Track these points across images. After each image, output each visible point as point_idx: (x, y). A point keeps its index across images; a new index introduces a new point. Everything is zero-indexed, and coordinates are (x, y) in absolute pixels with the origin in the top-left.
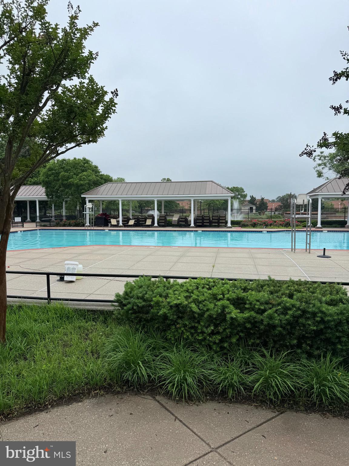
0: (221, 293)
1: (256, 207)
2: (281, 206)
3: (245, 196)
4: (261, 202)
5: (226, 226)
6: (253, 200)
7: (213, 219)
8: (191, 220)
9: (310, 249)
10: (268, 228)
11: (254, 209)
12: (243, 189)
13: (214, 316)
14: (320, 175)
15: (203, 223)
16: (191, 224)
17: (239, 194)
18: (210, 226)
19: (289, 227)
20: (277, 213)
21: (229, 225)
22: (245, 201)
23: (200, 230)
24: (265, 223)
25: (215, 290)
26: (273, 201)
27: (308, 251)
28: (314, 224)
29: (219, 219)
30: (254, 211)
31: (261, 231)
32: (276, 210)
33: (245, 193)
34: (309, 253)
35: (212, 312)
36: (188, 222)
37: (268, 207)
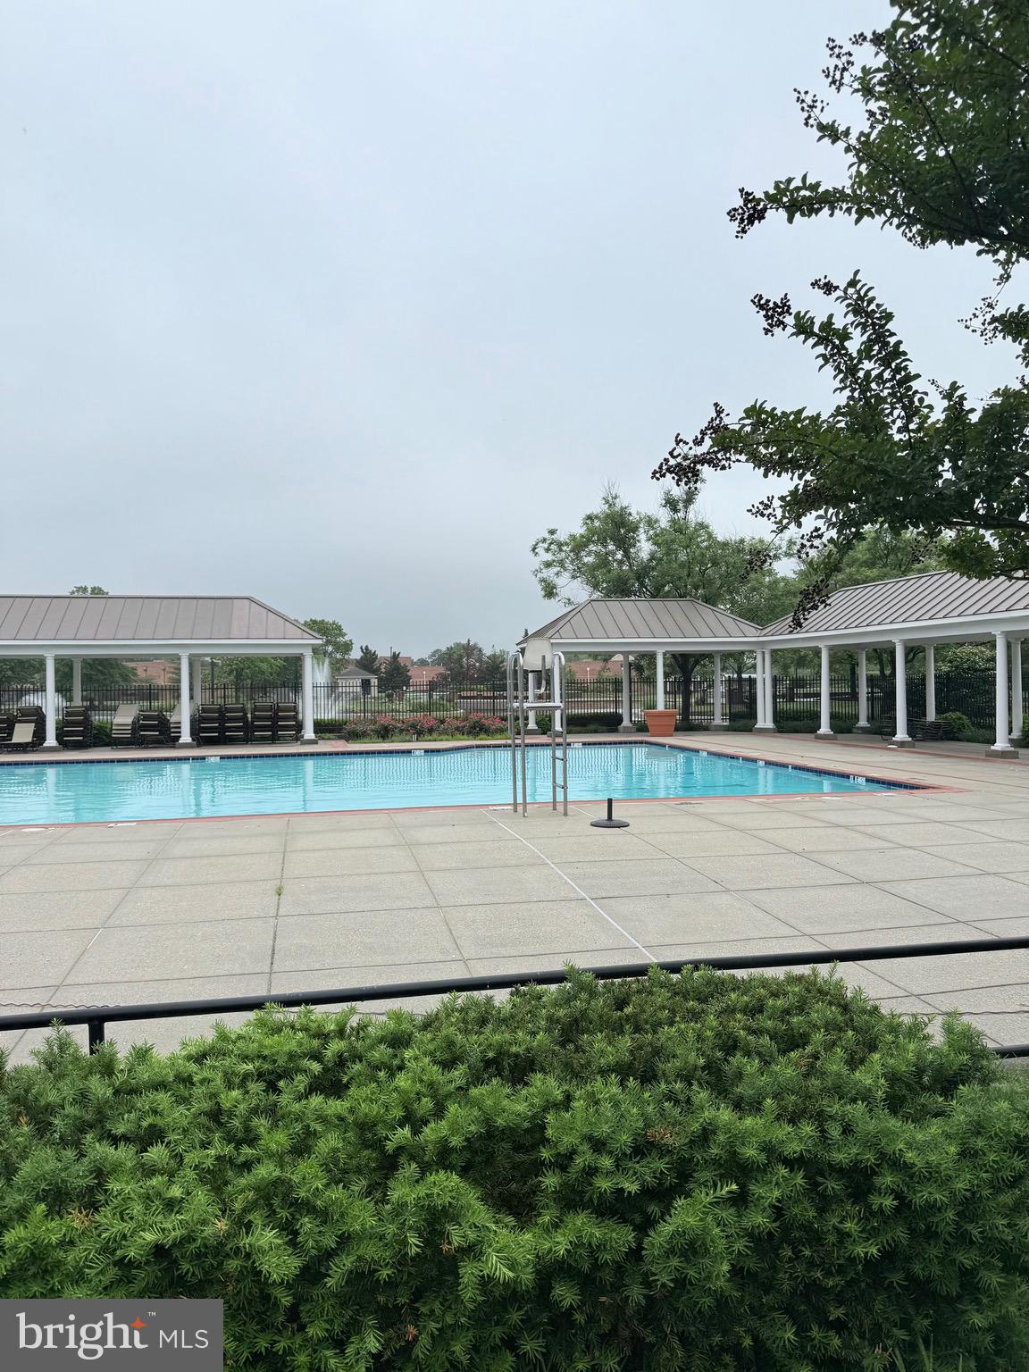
0: (398, 1113)
1: (380, 679)
2: (444, 677)
3: (347, 647)
4: (391, 664)
5: (298, 738)
6: (368, 661)
7: (255, 718)
8: (180, 723)
9: (566, 802)
10: (424, 739)
11: (372, 684)
12: (339, 628)
13: (385, 1273)
14: (550, 591)
15: (222, 729)
16: (182, 734)
17: (328, 642)
18: (247, 740)
19: (481, 736)
20: (436, 695)
21: (309, 733)
22: (348, 661)
23: (213, 753)
24: (413, 726)
25: (363, 1099)
26: (423, 663)
27: (560, 808)
28: (545, 726)
29: (275, 718)
30: (374, 691)
31: (409, 752)
32: (432, 686)
33: (347, 638)
34: (566, 814)
35: (370, 1251)
36: (170, 728)
37: (410, 678)
